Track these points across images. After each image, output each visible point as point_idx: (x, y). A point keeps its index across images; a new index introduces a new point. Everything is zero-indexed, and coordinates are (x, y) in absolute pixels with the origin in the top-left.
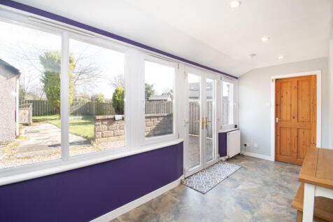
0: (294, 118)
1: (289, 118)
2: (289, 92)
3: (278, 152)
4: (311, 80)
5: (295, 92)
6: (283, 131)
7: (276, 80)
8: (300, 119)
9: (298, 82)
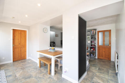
0: (19, 44)
1: (18, 44)
2: (18, 35)
3: (14, 58)
4: (25, 32)
5: (20, 35)
6: (16, 49)
7: (13, 29)
8: (22, 44)
9: (21, 32)
